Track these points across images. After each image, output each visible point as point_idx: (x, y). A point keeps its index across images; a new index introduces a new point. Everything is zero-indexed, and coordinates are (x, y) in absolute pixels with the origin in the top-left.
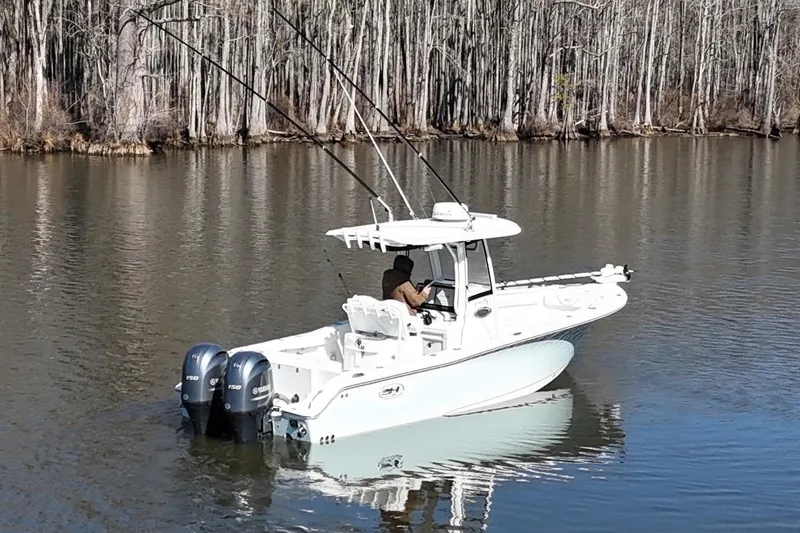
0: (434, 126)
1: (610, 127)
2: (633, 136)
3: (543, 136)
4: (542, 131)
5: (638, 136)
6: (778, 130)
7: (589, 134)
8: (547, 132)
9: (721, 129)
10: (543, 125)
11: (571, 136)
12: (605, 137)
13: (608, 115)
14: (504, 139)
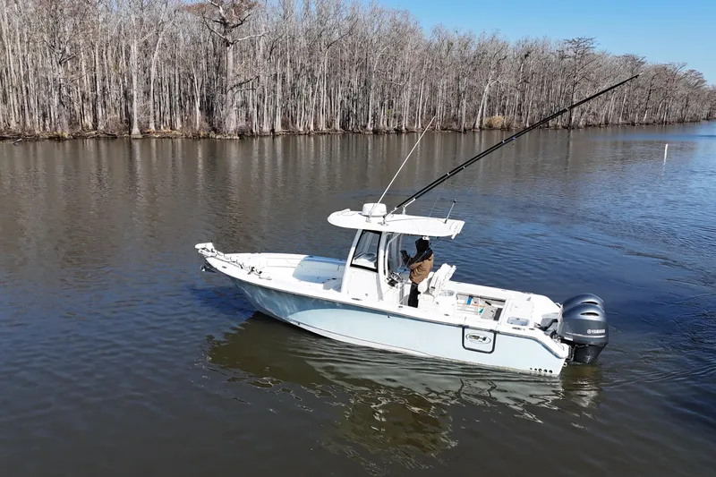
1: (406, 129)
7: (398, 131)
8: (383, 131)
9: (445, 129)
10: (382, 128)
13: (405, 124)
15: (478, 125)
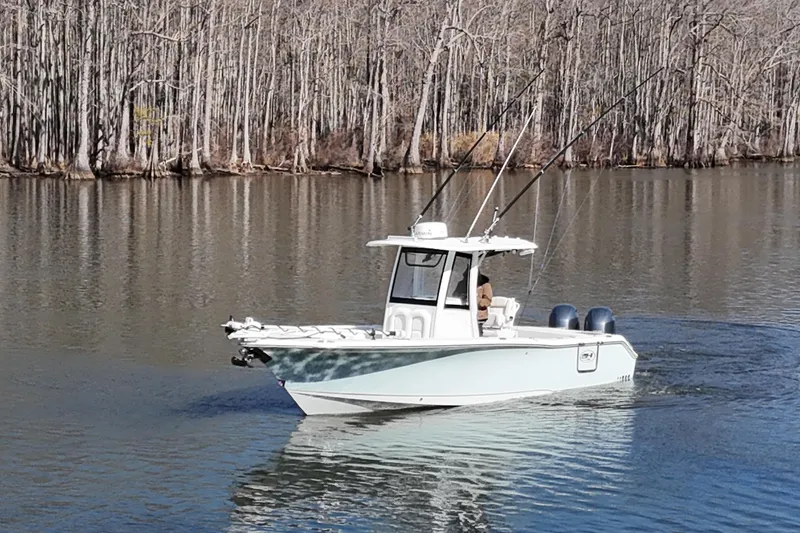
2: (230, 174)
3: (124, 174)
4: (123, 168)
6: (380, 169)
7: (181, 171)
8: (128, 170)
10: (124, 163)
11: (157, 174)
14: (78, 176)
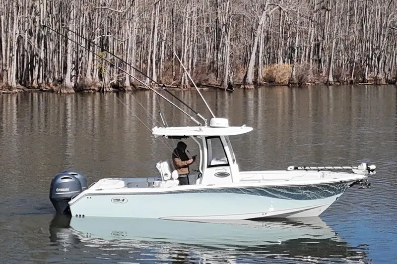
0: (21, 84)
1: (131, 84)
2: (146, 90)
3: (90, 90)
4: (89, 87)
5: (148, 90)
6: (232, 86)
7: (119, 89)
8: (92, 87)
10: (90, 83)
11: (108, 90)
12: (128, 90)
13: (130, 77)
14: (65, 91)
15: (250, 78)
